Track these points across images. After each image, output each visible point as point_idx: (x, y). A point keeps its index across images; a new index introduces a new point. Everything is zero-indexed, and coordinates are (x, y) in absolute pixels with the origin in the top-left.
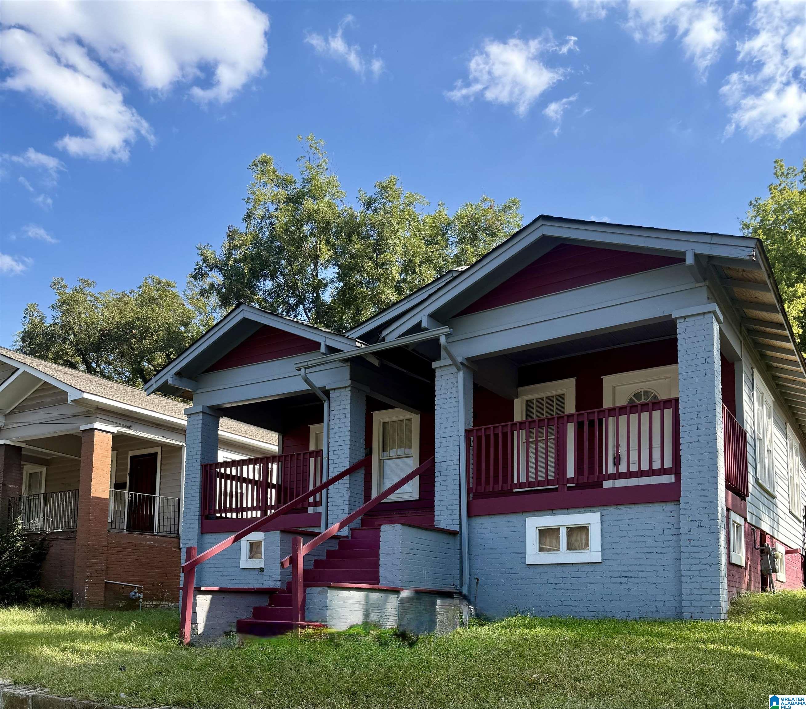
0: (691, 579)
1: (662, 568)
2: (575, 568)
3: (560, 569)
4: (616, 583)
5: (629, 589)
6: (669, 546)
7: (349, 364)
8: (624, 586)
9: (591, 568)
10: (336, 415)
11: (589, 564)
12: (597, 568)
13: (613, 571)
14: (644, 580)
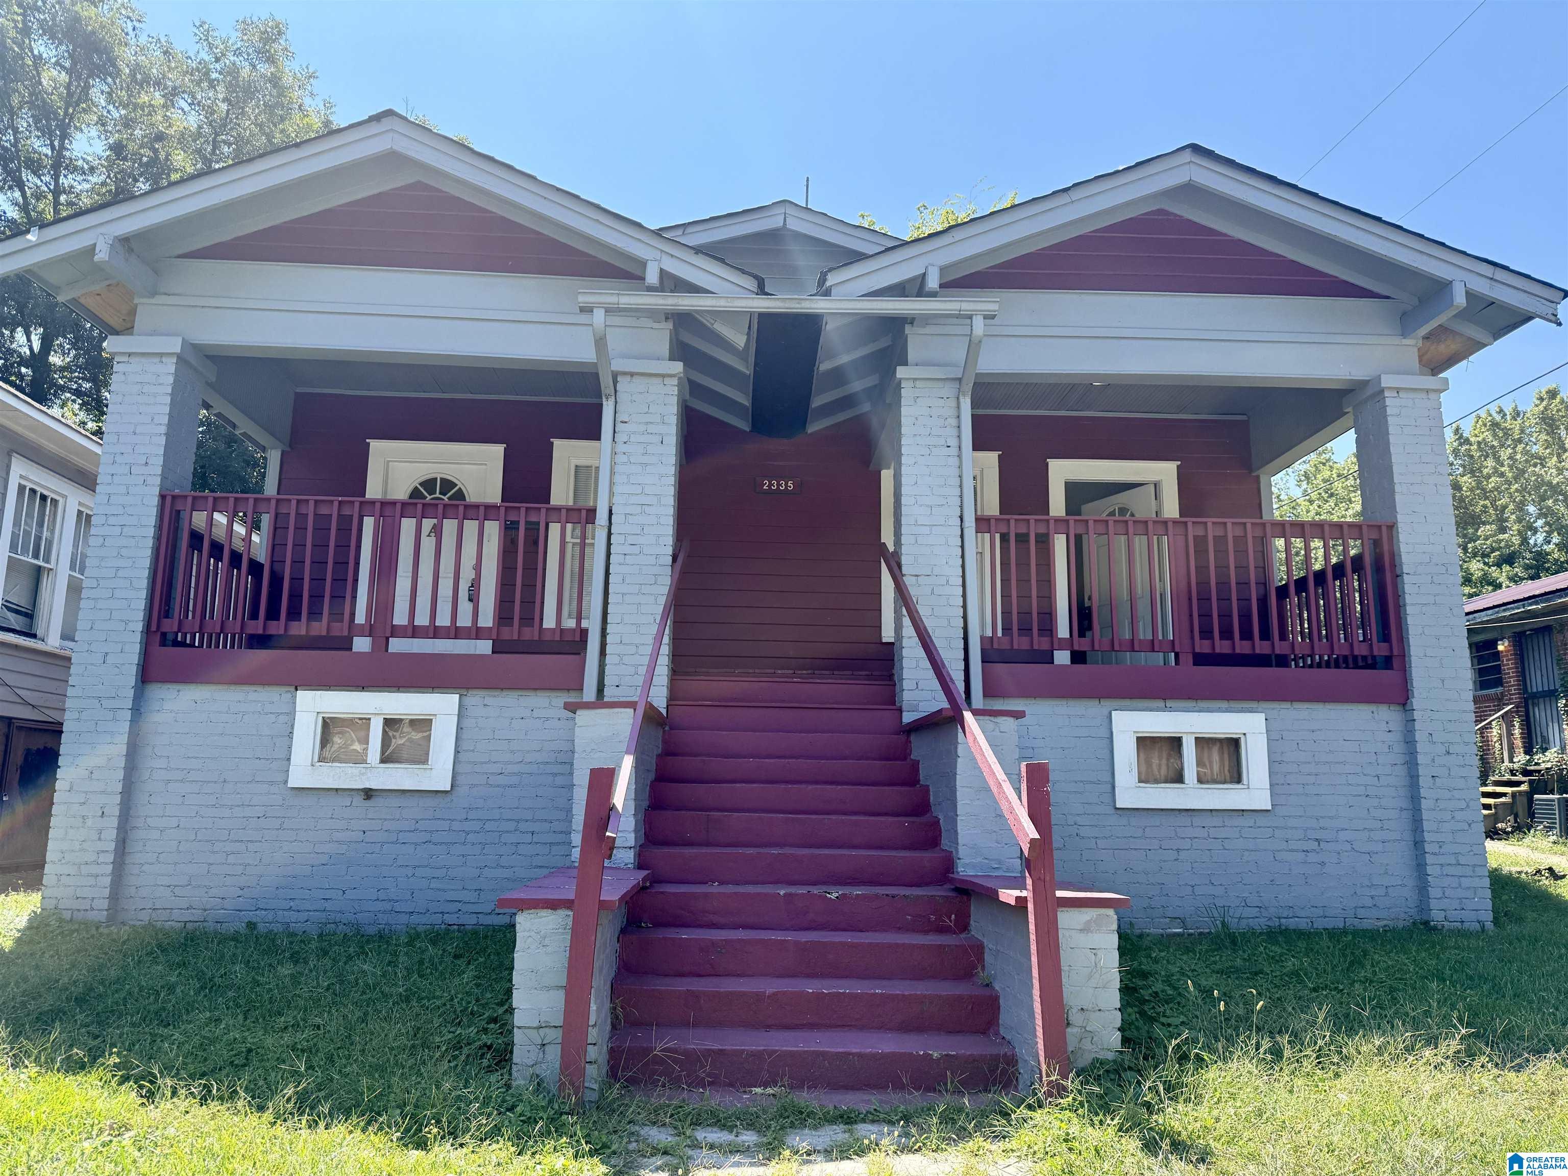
0: (1440, 847)
1: (1379, 824)
2: (1216, 821)
3: (1184, 820)
4: (1296, 851)
5: (1323, 864)
6: (1388, 786)
7: (670, 325)
8: (1312, 857)
9: (1248, 821)
10: (634, 433)
11: (1245, 813)
12: (1262, 821)
13: (1292, 828)
14: (1349, 847)
